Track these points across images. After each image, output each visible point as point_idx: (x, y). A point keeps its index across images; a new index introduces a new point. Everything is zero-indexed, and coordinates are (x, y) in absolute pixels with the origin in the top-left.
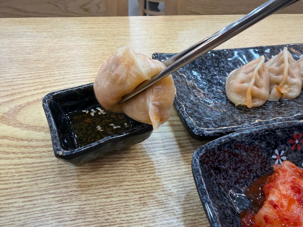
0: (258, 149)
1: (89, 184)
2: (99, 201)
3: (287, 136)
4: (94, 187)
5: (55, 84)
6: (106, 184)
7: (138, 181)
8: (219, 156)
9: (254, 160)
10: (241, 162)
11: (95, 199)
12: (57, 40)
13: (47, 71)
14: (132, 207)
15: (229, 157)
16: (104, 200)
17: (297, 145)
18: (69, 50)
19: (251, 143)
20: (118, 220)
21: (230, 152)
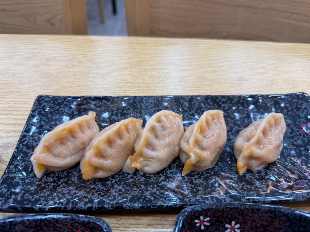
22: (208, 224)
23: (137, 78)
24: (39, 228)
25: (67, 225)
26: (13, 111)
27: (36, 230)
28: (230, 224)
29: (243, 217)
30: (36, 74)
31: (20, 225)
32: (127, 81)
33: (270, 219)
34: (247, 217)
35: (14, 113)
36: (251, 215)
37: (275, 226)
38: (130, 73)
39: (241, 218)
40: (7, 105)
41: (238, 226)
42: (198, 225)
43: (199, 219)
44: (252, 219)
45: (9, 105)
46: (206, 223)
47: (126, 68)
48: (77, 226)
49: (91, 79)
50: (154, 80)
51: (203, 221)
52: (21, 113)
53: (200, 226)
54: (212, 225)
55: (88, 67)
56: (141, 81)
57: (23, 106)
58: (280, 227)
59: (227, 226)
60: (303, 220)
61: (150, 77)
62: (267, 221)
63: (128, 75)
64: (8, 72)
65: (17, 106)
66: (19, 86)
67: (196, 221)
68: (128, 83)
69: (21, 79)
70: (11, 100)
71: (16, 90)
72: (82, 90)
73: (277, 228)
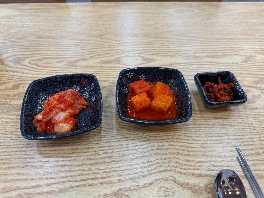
0: (65, 84)
1: (4, 91)
2: (5, 97)
3: (79, 80)
4: (5, 92)
5: (5, 48)
6: (9, 92)
7: (22, 92)
8: (45, 84)
9: (63, 88)
10: (56, 88)
11: (3, 96)
12: (14, 20)
13: (3, 40)
14: (15, 100)
15: (50, 85)
16: (7, 97)
17: (85, 84)
18: (18, 28)
19: (61, 81)
20: (8, 103)
21: (50, 83)
22: (133, 76)
23: (99, 25)
24: (67, 79)
25: (78, 78)
26: (36, 45)
27: (66, 80)
28: (141, 76)
29: (146, 72)
30: (42, 26)
31: (59, 79)
32: (94, 27)
33: (156, 72)
34: (147, 72)
35: (37, 46)
36: (148, 71)
37: (158, 75)
38: (96, 23)
39: (145, 72)
40: (31, 43)
41: (144, 76)
42: (128, 76)
43: (129, 74)
44: (149, 73)
45: (32, 42)
46: (132, 76)
47: (93, 20)
48: (82, 78)
49: (74, 27)
50: (109, 26)
51: (131, 75)
52: (40, 46)
53: (130, 77)
54: (134, 76)
55: (71, 21)
56: (102, 27)
57: (40, 42)
58: (160, 75)
59: (140, 76)
60: (168, 71)
61: (107, 24)
62: (155, 73)
63: (94, 24)
64: (25, 26)
65: (37, 42)
66: (34, 33)
67: (128, 74)
68: (94, 28)
69: (35, 29)
70: (33, 40)
71: (34, 35)
72: (70, 33)
73: (159, 75)
